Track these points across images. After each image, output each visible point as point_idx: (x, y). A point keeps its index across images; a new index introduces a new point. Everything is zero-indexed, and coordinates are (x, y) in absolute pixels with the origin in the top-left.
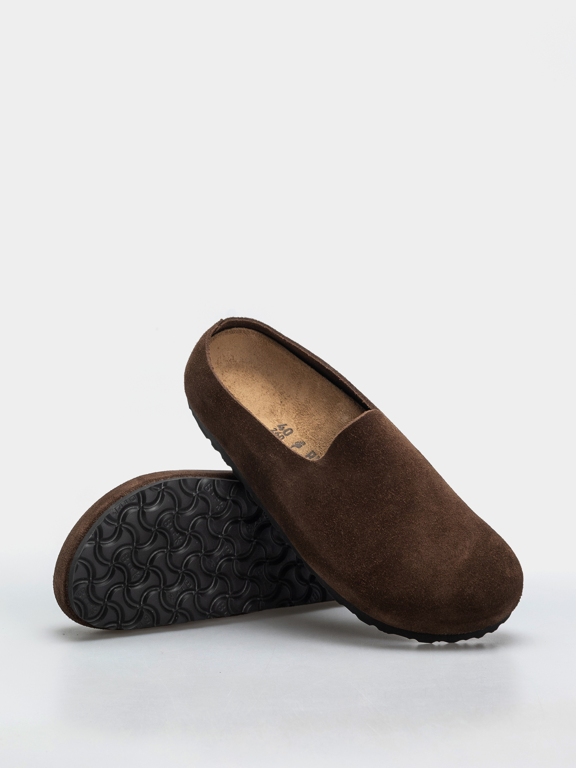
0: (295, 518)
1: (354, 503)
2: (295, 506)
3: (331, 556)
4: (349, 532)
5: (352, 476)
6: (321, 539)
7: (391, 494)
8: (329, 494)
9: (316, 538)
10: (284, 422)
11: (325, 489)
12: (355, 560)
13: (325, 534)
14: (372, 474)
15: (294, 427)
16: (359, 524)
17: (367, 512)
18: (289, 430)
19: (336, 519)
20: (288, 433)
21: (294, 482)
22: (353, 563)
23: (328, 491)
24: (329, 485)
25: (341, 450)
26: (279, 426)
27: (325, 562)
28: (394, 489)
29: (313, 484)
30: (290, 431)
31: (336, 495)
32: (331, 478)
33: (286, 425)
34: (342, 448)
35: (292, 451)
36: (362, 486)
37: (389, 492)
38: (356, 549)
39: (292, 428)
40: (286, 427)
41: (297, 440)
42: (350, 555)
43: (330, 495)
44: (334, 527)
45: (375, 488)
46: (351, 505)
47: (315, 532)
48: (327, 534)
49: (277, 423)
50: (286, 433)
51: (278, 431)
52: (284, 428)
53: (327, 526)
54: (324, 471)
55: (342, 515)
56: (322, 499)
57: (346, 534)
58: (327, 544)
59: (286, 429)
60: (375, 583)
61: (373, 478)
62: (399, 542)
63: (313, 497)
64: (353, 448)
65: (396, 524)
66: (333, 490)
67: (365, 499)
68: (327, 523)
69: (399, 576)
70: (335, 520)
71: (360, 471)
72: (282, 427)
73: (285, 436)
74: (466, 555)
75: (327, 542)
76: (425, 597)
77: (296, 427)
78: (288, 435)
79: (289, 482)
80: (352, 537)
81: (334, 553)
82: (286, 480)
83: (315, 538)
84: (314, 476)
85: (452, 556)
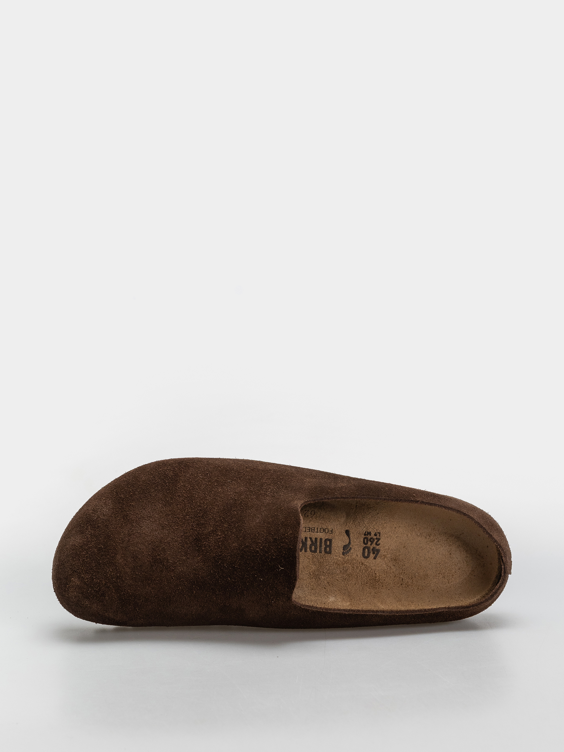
10: (378, 560)
15: (366, 562)
18: (368, 555)
20: (366, 551)
26: (378, 551)
30: (366, 555)
33: (375, 558)
39: (367, 560)
40: (372, 556)
41: (351, 552)
49: (382, 552)
50: (366, 550)
51: (374, 545)
52: (374, 553)
59: (371, 554)
72: (376, 552)
73: (365, 546)
77: (365, 563)
78: (364, 549)
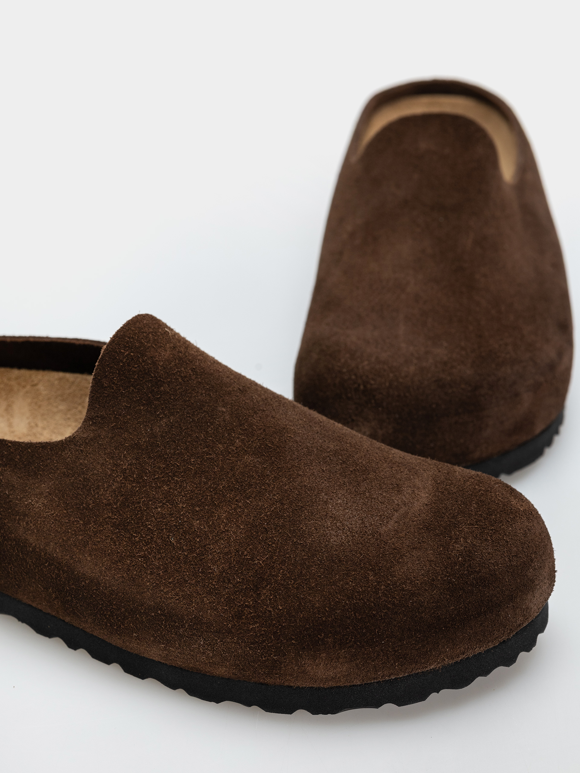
0: (72, 561)
1: (175, 476)
2: (65, 538)
3: (167, 593)
4: (185, 532)
5: (152, 430)
6: (135, 573)
7: (238, 438)
8: (121, 480)
9: (125, 575)
11: (109, 476)
12: (215, 577)
13: (140, 557)
14: (188, 413)
16: (197, 509)
17: (205, 483)
19: (152, 521)
21: (47, 496)
22: (214, 585)
23: (117, 477)
24: (117, 465)
25: (113, 389)
27: (159, 612)
28: (241, 429)
29: (84, 478)
31: (135, 476)
32: (113, 450)
34: (114, 383)
35: (21, 442)
36: (178, 440)
37: (233, 435)
38: (210, 557)
42: (202, 573)
43: (123, 483)
44: (152, 538)
45: (204, 436)
46: (170, 481)
47: (119, 564)
48: (144, 557)
53: (139, 542)
54: (96, 445)
55: (160, 507)
56: (110, 498)
57: (181, 539)
58: (151, 573)
60: (270, 599)
61: (193, 420)
62: (288, 512)
63: (93, 503)
64: (136, 377)
65: (269, 485)
66: (125, 469)
67: (193, 461)
68: (137, 537)
69: (313, 568)
70: (149, 525)
71: (164, 414)
74: (424, 497)
75: (149, 572)
76: (378, 583)
79: (37, 502)
80: (194, 539)
81: (170, 583)
82: (30, 501)
83: (123, 577)
84: (81, 464)
85: (398, 505)
